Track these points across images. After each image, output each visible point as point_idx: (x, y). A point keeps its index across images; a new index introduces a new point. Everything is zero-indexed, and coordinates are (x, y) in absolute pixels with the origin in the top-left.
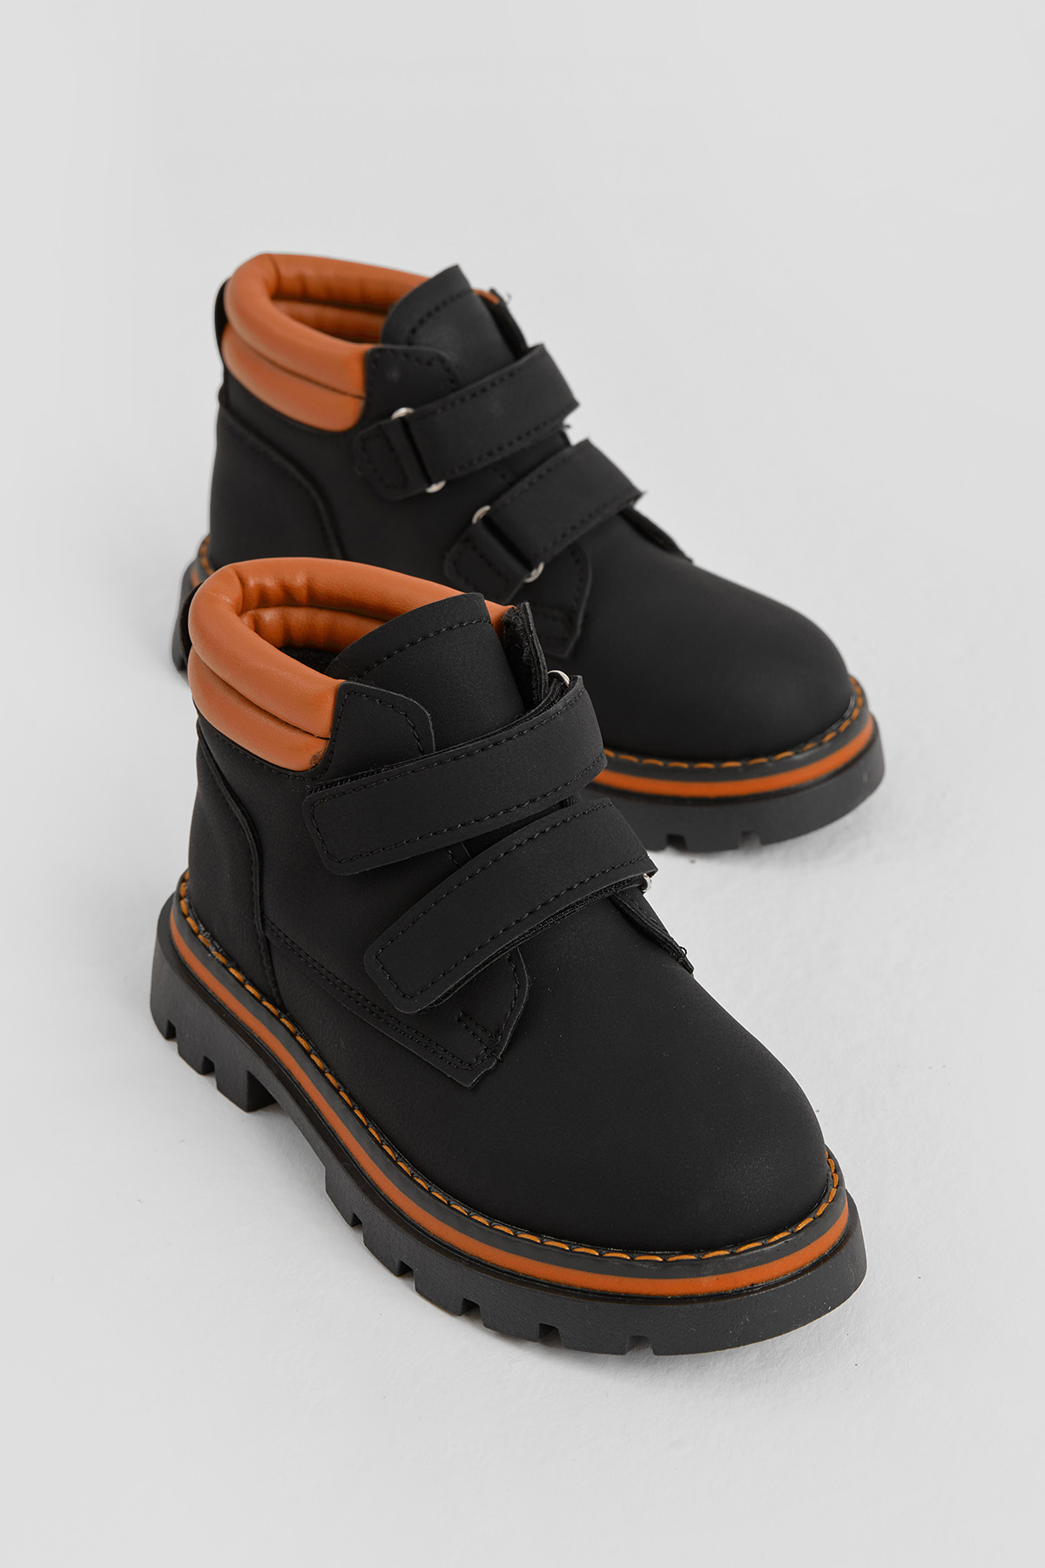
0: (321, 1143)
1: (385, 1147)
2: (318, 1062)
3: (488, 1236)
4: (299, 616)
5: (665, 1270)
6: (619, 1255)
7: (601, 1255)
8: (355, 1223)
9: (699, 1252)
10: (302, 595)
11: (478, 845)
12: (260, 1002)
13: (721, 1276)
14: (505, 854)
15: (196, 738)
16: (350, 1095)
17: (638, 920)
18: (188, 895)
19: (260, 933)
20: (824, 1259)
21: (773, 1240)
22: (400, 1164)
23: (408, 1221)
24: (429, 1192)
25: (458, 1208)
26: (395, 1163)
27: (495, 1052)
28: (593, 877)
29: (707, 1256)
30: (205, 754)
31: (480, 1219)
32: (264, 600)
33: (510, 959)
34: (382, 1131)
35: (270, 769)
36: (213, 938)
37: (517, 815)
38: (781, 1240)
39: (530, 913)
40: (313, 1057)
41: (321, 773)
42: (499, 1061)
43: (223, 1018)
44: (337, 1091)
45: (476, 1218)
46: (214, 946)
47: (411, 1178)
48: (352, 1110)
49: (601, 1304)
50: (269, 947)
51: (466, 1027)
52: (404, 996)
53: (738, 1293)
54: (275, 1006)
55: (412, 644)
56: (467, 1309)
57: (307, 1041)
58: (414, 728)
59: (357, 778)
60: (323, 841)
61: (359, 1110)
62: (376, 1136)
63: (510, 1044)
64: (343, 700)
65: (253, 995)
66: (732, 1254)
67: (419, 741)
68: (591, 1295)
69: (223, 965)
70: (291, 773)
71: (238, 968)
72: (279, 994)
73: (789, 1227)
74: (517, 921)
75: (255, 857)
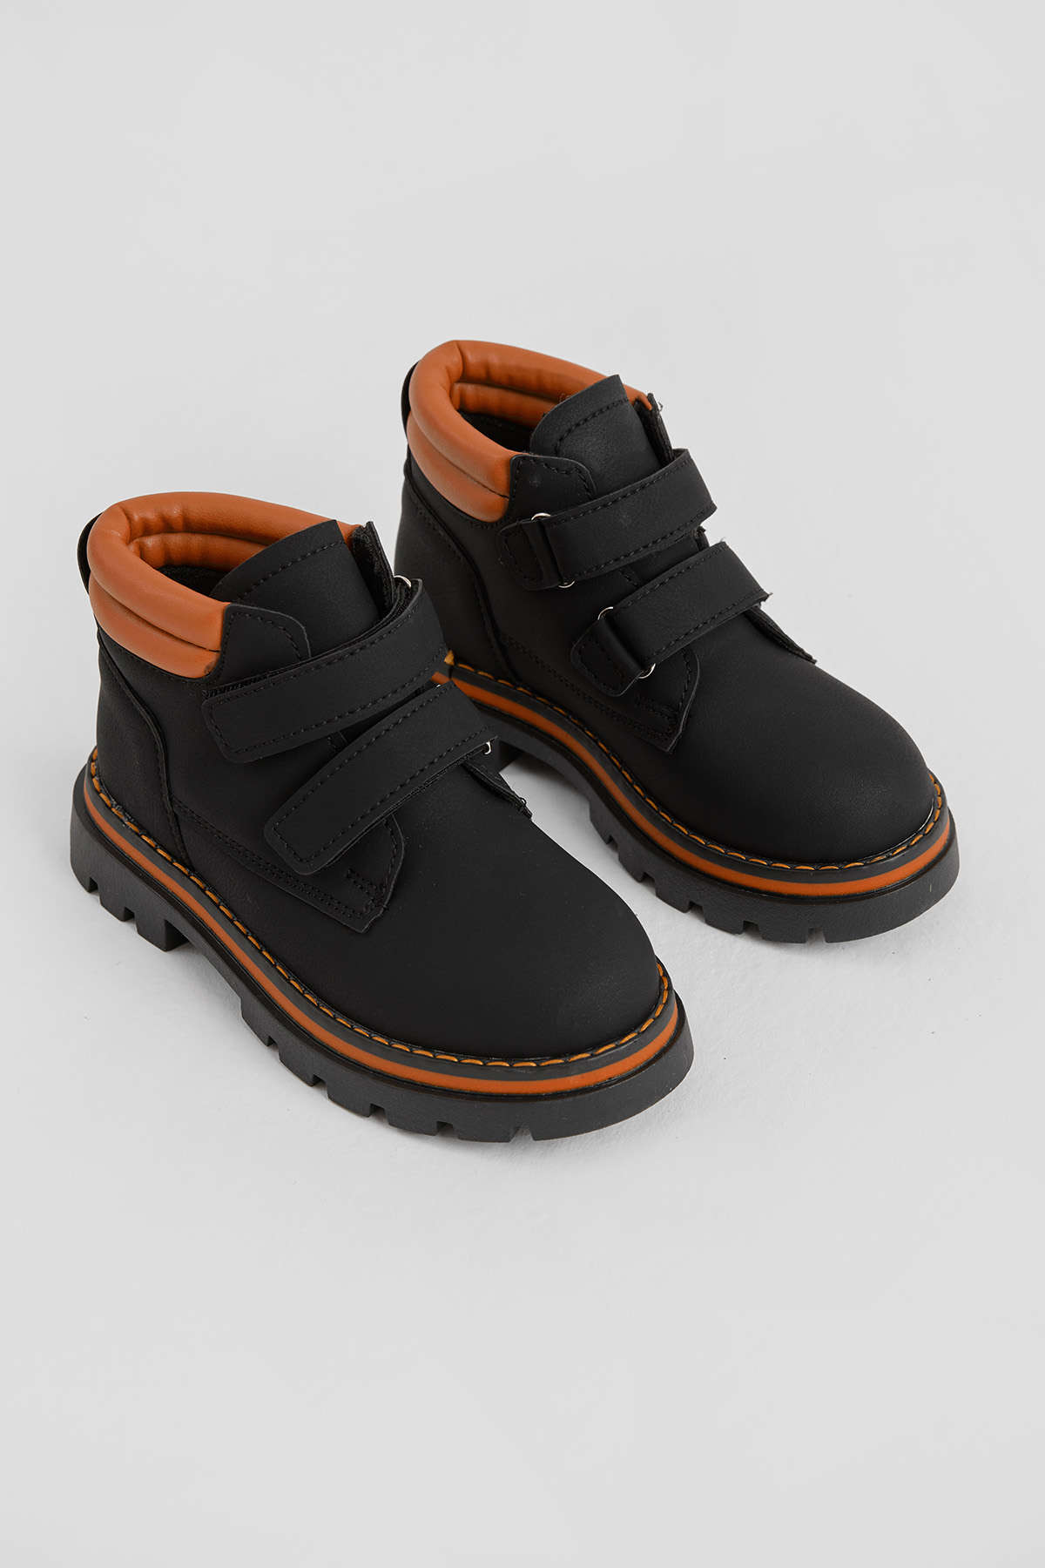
0: (236, 979)
1: (293, 982)
2: (227, 912)
3: (386, 1052)
4: (176, 540)
5: (539, 1073)
6: (500, 1063)
7: (485, 1064)
8: (270, 1043)
9: (565, 1056)
10: (179, 524)
11: (353, 733)
12: (171, 863)
13: (585, 1075)
14: (377, 738)
15: (97, 646)
16: (257, 939)
17: (486, 781)
18: (98, 774)
19: (169, 808)
20: (664, 1051)
21: (624, 1041)
22: (307, 996)
23: (318, 1042)
24: (334, 1018)
25: (361, 1031)
26: (302, 995)
27: (381, 901)
28: (449, 751)
29: (572, 1059)
30: (107, 662)
31: (380, 1040)
32: (147, 530)
33: (387, 824)
34: (288, 968)
35: (169, 677)
36: (125, 810)
37: (384, 705)
38: (630, 1040)
39: (401, 786)
40: (222, 908)
41: (216, 680)
42: (385, 909)
43: (140, 877)
44: (246, 936)
45: (376, 1038)
46: (126, 817)
47: (318, 1007)
48: (260, 951)
49: (488, 1104)
50: (177, 820)
51: (355, 882)
52: (301, 860)
53: (599, 1087)
54: (185, 866)
55: (284, 568)
56: (373, 1111)
57: (215, 894)
58: (292, 639)
59: (246, 683)
60: (221, 736)
61: (267, 951)
62: (283, 973)
63: (393, 894)
64: (229, 619)
65: (165, 858)
66: (592, 1056)
67: (297, 649)
68: (479, 1097)
69: (137, 834)
70: (187, 680)
71: (149, 835)
72: (188, 858)
73: (635, 1029)
74: (391, 794)
75: (160, 747)
